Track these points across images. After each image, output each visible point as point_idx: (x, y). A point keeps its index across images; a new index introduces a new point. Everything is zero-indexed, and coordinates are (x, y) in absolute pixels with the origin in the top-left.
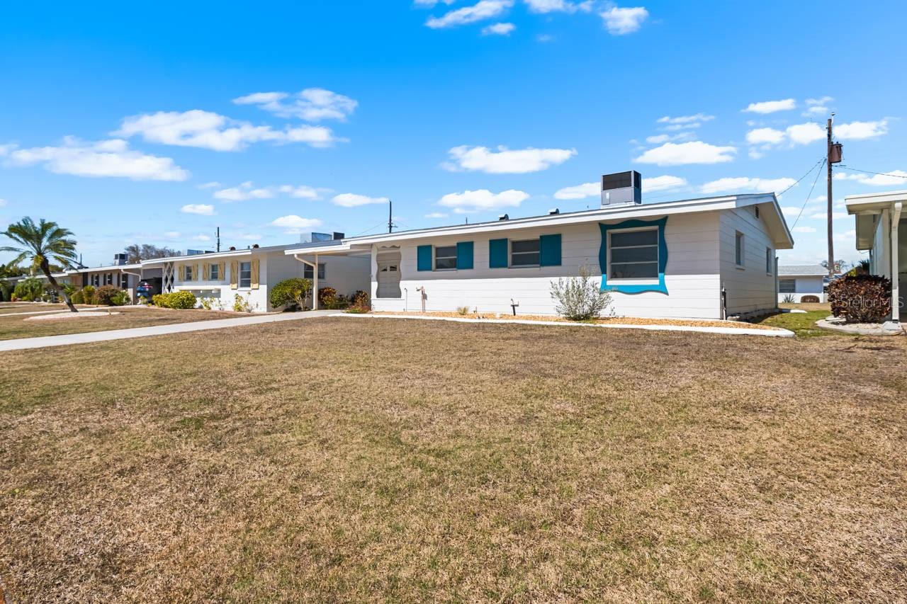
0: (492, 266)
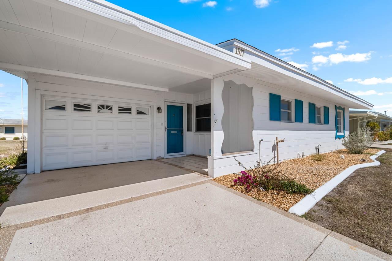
0: (309, 121)
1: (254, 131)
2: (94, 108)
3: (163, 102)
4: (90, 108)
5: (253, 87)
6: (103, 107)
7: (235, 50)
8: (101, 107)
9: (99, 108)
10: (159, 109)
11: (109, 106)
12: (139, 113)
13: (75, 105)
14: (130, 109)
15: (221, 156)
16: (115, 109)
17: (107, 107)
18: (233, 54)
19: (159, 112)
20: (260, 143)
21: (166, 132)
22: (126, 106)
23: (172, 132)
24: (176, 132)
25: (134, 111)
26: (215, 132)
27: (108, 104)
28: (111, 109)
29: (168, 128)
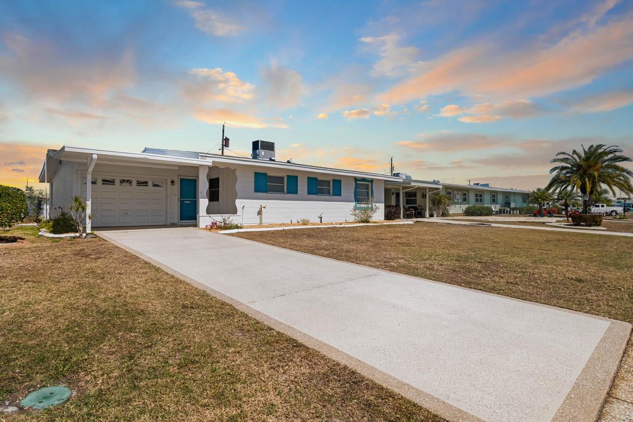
0: (309, 193)
1: (237, 200)
2: (117, 182)
3: (177, 176)
4: (114, 182)
5: (236, 169)
6: (124, 181)
7: (200, 157)
8: (122, 181)
9: (121, 182)
10: (173, 182)
11: (129, 181)
12: (154, 185)
13: (103, 181)
14: (147, 183)
15: (206, 215)
16: (134, 183)
17: (128, 181)
18: (199, 159)
19: (172, 185)
20: (243, 208)
21: (179, 202)
22: (143, 180)
23: (185, 202)
24: (189, 202)
25: (150, 184)
26: (200, 199)
27: (128, 179)
28: (131, 182)
29: (181, 198)
